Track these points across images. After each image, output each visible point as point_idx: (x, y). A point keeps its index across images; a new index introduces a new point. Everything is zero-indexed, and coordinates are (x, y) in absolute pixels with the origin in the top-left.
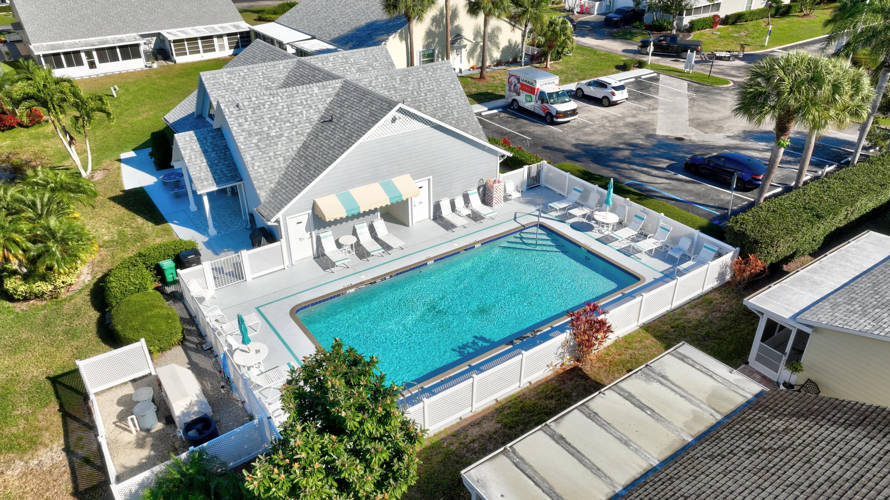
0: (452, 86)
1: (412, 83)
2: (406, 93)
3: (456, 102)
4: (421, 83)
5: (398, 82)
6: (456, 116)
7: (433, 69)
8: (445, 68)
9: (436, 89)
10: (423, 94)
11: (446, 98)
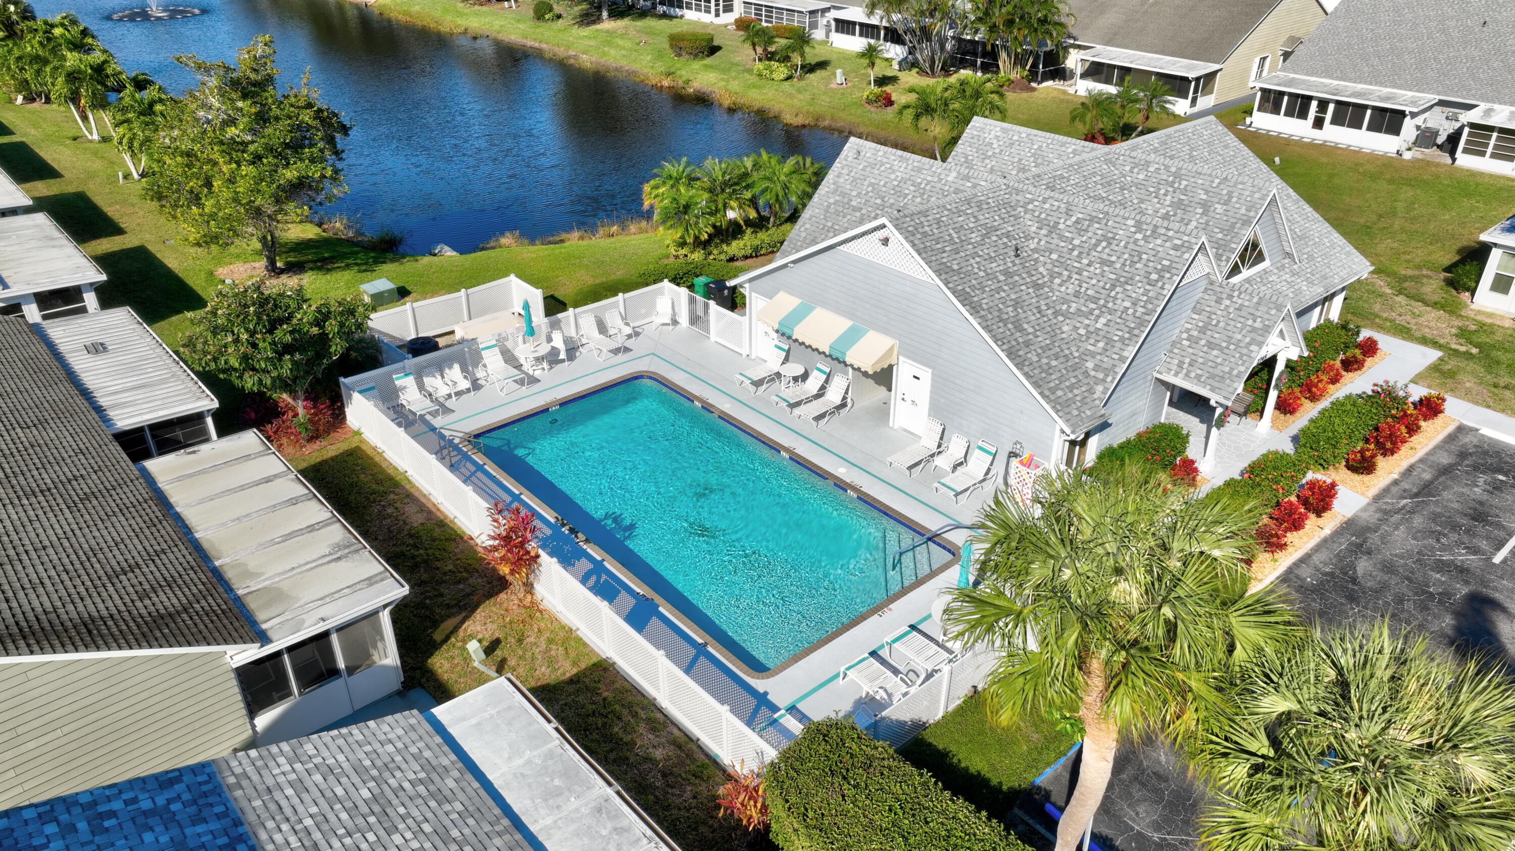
0: (1154, 276)
1: (1090, 234)
2: (1063, 244)
3: (1127, 304)
4: (1104, 244)
5: (1068, 223)
6: (1099, 325)
7: (1154, 232)
8: (1179, 242)
9: (1118, 266)
10: (1085, 261)
11: (1118, 289)
